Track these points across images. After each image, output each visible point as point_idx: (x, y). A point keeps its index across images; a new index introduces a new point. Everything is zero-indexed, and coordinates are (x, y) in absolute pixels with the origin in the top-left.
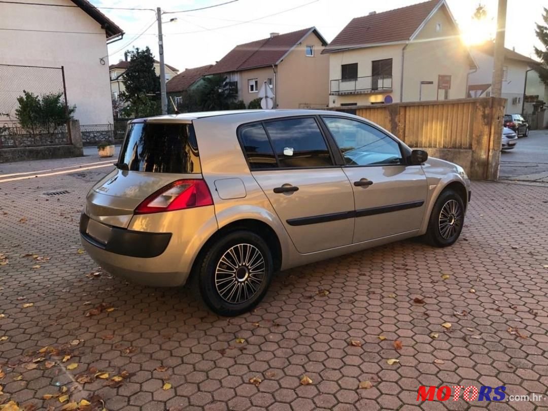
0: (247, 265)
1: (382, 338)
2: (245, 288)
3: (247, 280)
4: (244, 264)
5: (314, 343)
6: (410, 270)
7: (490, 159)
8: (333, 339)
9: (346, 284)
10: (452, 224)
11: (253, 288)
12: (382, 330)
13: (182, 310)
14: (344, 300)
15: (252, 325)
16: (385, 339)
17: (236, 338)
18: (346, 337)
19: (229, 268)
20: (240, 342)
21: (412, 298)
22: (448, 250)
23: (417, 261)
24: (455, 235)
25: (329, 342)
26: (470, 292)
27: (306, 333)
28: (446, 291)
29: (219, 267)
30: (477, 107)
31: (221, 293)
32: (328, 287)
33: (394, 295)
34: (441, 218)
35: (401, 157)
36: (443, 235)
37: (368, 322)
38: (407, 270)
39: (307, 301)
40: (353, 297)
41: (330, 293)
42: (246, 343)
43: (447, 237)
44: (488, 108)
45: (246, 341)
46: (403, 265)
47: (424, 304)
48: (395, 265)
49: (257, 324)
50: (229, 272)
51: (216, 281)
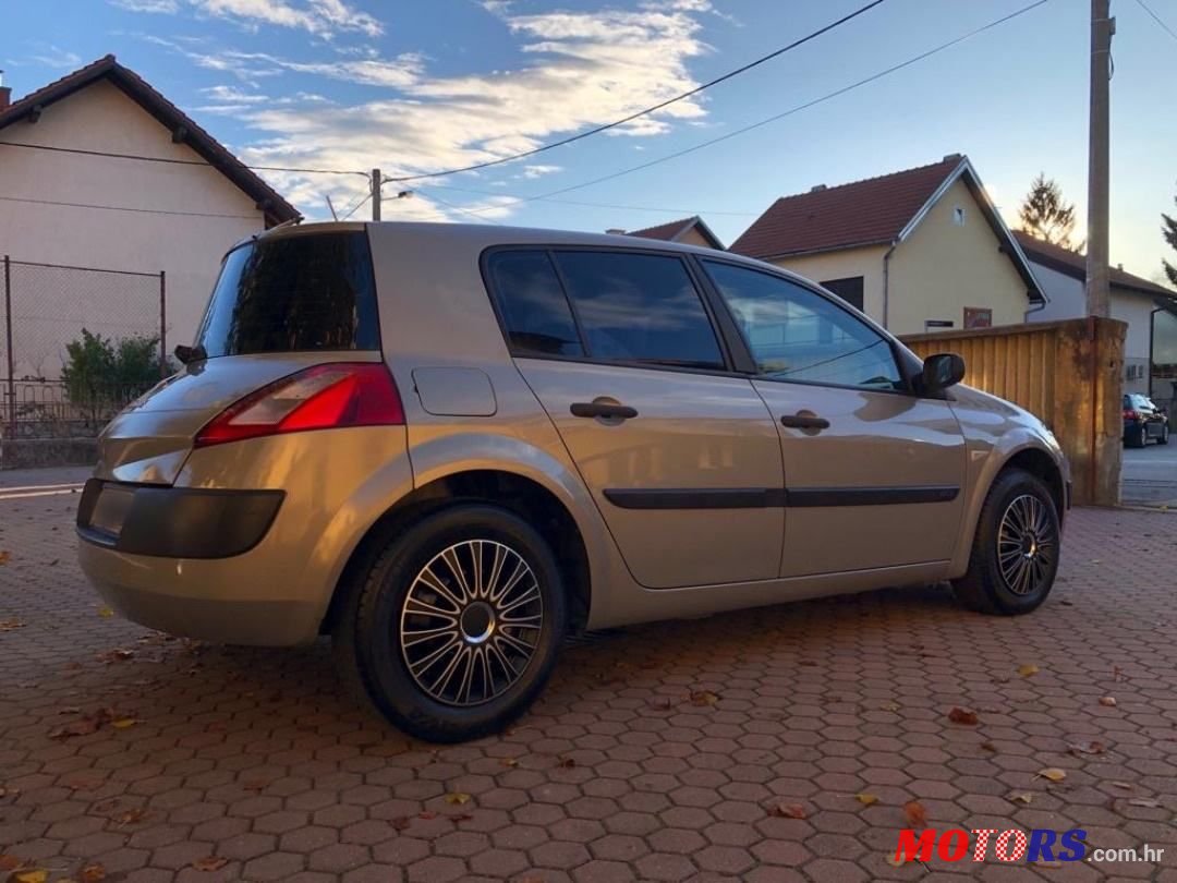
0: (493, 599)
1: (866, 797)
2: (486, 663)
3: (490, 640)
4: (484, 595)
5: (668, 808)
6: (934, 657)
7: (1099, 454)
8: (725, 799)
9: (764, 680)
10: (1030, 555)
11: (508, 667)
12: (867, 782)
13: (316, 728)
14: (759, 713)
15: (500, 763)
16: (875, 803)
17: (446, 791)
18: (762, 797)
19: (442, 602)
20: (457, 801)
21: (942, 711)
22: (1025, 621)
23: (947, 640)
24: (1040, 584)
25: (711, 807)
26: (1102, 703)
27: (648, 785)
28: (1037, 700)
29: (412, 596)
30: (1060, 339)
31: (416, 669)
32: (715, 688)
33: (894, 706)
34: (1003, 539)
35: (897, 378)
36: (1011, 581)
37: (826, 763)
38: (924, 656)
39: (656, 714)
40: (783, 709)
41: (720, 698)
42: (473, 805)
43: (1020, 589)
44: (1087, 342)
45: (476, 800)
46: (913, 647)
47: (979, 725)
48: (890, 647)
49: (512, 762)
50: (441, 613)
51: (403, 633)
